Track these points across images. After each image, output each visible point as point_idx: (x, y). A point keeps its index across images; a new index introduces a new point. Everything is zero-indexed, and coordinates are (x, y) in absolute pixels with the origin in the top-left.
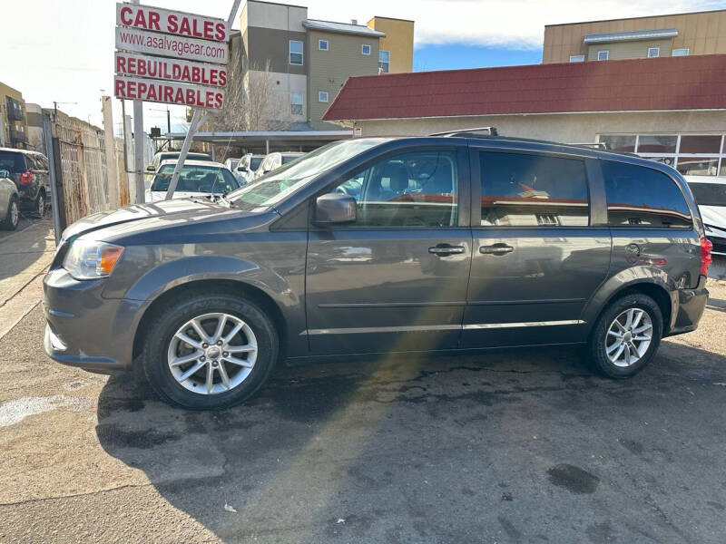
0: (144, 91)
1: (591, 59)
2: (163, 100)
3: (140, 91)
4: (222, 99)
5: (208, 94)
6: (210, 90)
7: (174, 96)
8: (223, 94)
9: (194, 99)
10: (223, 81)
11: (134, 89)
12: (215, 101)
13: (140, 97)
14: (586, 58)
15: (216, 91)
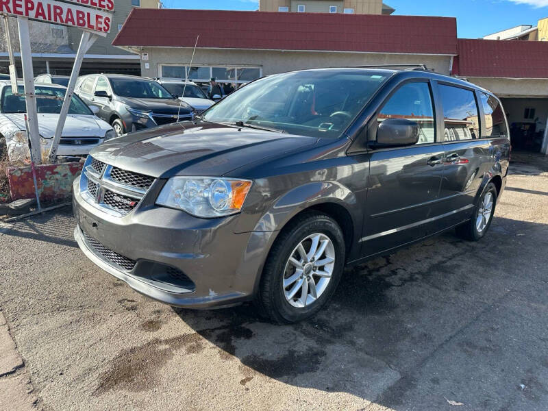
0: (32, 8)
1: (293, 11)
2: (53, 20)
3: (27, 9)
4: (110, 23)
5: (98, 17)
6: (100, 13)
7: (64, 16)
8: (110, 17)
9: (84, 22)
10: (110, 6)
11: (20, 6)
12: (104, 25)
13: (27, 14)
14: (290, 9)
15: (105, 15)
